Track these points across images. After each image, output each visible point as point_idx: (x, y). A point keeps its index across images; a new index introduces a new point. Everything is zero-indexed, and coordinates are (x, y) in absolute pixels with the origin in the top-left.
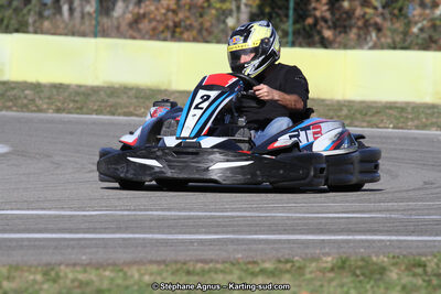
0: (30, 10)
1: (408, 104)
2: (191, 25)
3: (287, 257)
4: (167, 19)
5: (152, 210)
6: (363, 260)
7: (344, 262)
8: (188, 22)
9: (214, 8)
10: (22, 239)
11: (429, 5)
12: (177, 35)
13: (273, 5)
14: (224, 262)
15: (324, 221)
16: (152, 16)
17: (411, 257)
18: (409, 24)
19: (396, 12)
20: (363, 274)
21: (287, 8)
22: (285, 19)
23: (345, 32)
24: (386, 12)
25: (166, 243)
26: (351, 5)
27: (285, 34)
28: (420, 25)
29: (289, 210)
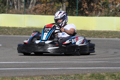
0: (6, 7)
1: (109, 31)
2: (50, 11)
3: (77, 74)
4: (43, 9)
5: (40, 61)
6: (98, 74)
7: (93, 75)
8: (49, 10)
9: (56, 6)
10: (5, 70)
11: (115, 4)
12: (46, 13)
13: (72, 5)
14: (60, 75)
15: (87, 64)
16: (39, 8)
17: (111, 73)
18: (109, 9)
19: (106, 6)
20: (98, 78)
21: (76, 6)
22: (75, 9)
23: (92, 12)
24: (103, 6)
25: (44, 70)
26: (93, 5)
27: (76, 13)
28: (112, 10)
29: (78, 61)
